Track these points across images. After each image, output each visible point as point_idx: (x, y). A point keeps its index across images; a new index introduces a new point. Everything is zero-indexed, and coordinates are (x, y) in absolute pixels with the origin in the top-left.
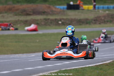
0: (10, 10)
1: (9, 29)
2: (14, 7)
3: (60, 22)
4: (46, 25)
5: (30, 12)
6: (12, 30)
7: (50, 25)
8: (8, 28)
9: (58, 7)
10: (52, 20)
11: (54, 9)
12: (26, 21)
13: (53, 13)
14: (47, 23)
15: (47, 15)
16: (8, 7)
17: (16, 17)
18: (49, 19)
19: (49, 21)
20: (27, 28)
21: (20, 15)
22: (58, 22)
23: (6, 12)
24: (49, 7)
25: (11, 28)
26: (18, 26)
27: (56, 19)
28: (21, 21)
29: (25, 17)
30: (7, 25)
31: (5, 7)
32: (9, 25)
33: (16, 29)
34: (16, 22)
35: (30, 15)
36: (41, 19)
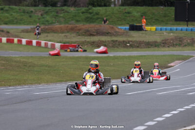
0: (72, 30)
1: (77, 51)
2: (76, 27)
3: (128, 45)
4: (113, 47)
5: (94, 32)
6: (81, 51)
7: (117, 47)
8: (77, 49)
9: (120, 27)
10: (120, 42)
11: (117, 30)
12: (93, 42)
13: (117, 34)
14: (115, 45)
15: (111, 36)
16: (70, 26)
17: (79, 37)
18: (117, 41)
19: (117, 43)
20: (96, 50)
21: (83, 35)
22: (126, 44)
23: (68, 32)
24: (113, 28)
25: (80, 49)
26: (85, 47)
27: (124, 41)
28: (88, 42)
29: (89, 37)
30: (75, 46)
31: (67, 27)
32: (77, 46)
33: (85, 51)
34: (83, 43)
35: (94, 35)
36: (108, 41)
